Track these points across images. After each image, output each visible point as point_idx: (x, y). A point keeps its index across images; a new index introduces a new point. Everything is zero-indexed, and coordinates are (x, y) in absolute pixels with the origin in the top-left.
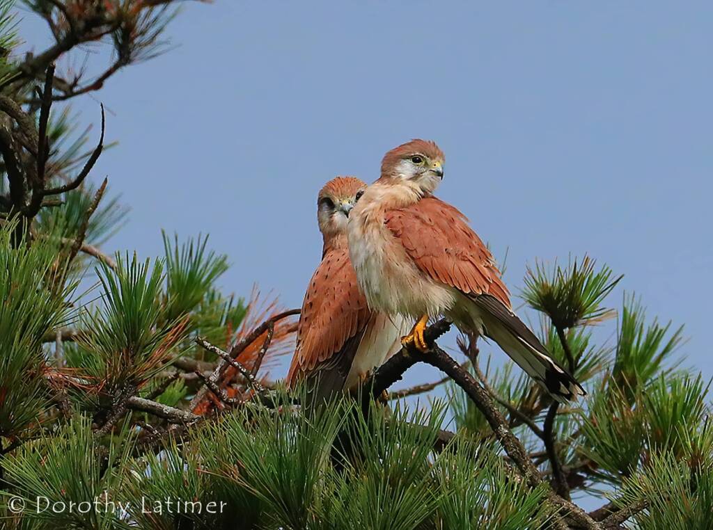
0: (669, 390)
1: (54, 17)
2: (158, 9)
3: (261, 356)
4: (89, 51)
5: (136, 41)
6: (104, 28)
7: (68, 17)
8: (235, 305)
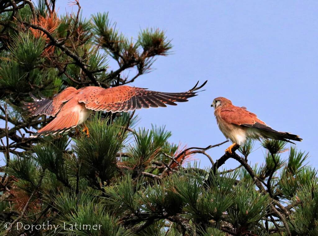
0: (305, 171)
1: (119, 60)
2: (151, 58)
3: (182, 161)
4: (130, 71)
5: (144, 67)
6: (134, 63)
7: (124, 60)
8: (174, 146)
